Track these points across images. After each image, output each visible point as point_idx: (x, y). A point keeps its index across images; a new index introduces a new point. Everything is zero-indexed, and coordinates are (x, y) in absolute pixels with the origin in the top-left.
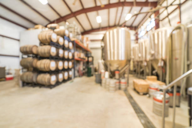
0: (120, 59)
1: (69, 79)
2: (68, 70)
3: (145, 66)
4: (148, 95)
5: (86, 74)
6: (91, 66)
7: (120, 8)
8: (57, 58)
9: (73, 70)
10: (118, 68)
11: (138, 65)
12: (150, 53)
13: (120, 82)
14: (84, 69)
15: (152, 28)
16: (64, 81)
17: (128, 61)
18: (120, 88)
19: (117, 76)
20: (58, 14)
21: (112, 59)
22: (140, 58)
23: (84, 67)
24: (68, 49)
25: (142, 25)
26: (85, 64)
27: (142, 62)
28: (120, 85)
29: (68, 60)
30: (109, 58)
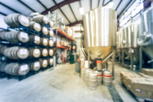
0: (103, 45)
1: (49, 66)
2: (49, 57)
3: (133, 54)
5: (69, 61)
6: (74, 54)
8: (30, 45)
9: (54, 57)
10: (99, 56)
11: (121, 53)
13: (103, 75)
14: (68, 56)
15: (141, 11)
16: (42, 69)
17: (114, 47)
18: (102, 82)
19: (99, 66)
20: (43, 6)
21: (93, 45)
22: (124, 44)
23: (68, 55)
24: (48, 36)
25: (126, 11)
26: (69, 52)
27: (127, 49)
28: (103, 78)
29: (48, 47)
30: (89, 45)
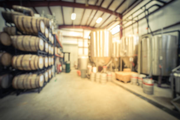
0: (105, 56)
4: (131, 83)
7: (95, 11)
9: (54, 67)
12: (123, 52)
17: (112, 58)
30: (95, 56)
